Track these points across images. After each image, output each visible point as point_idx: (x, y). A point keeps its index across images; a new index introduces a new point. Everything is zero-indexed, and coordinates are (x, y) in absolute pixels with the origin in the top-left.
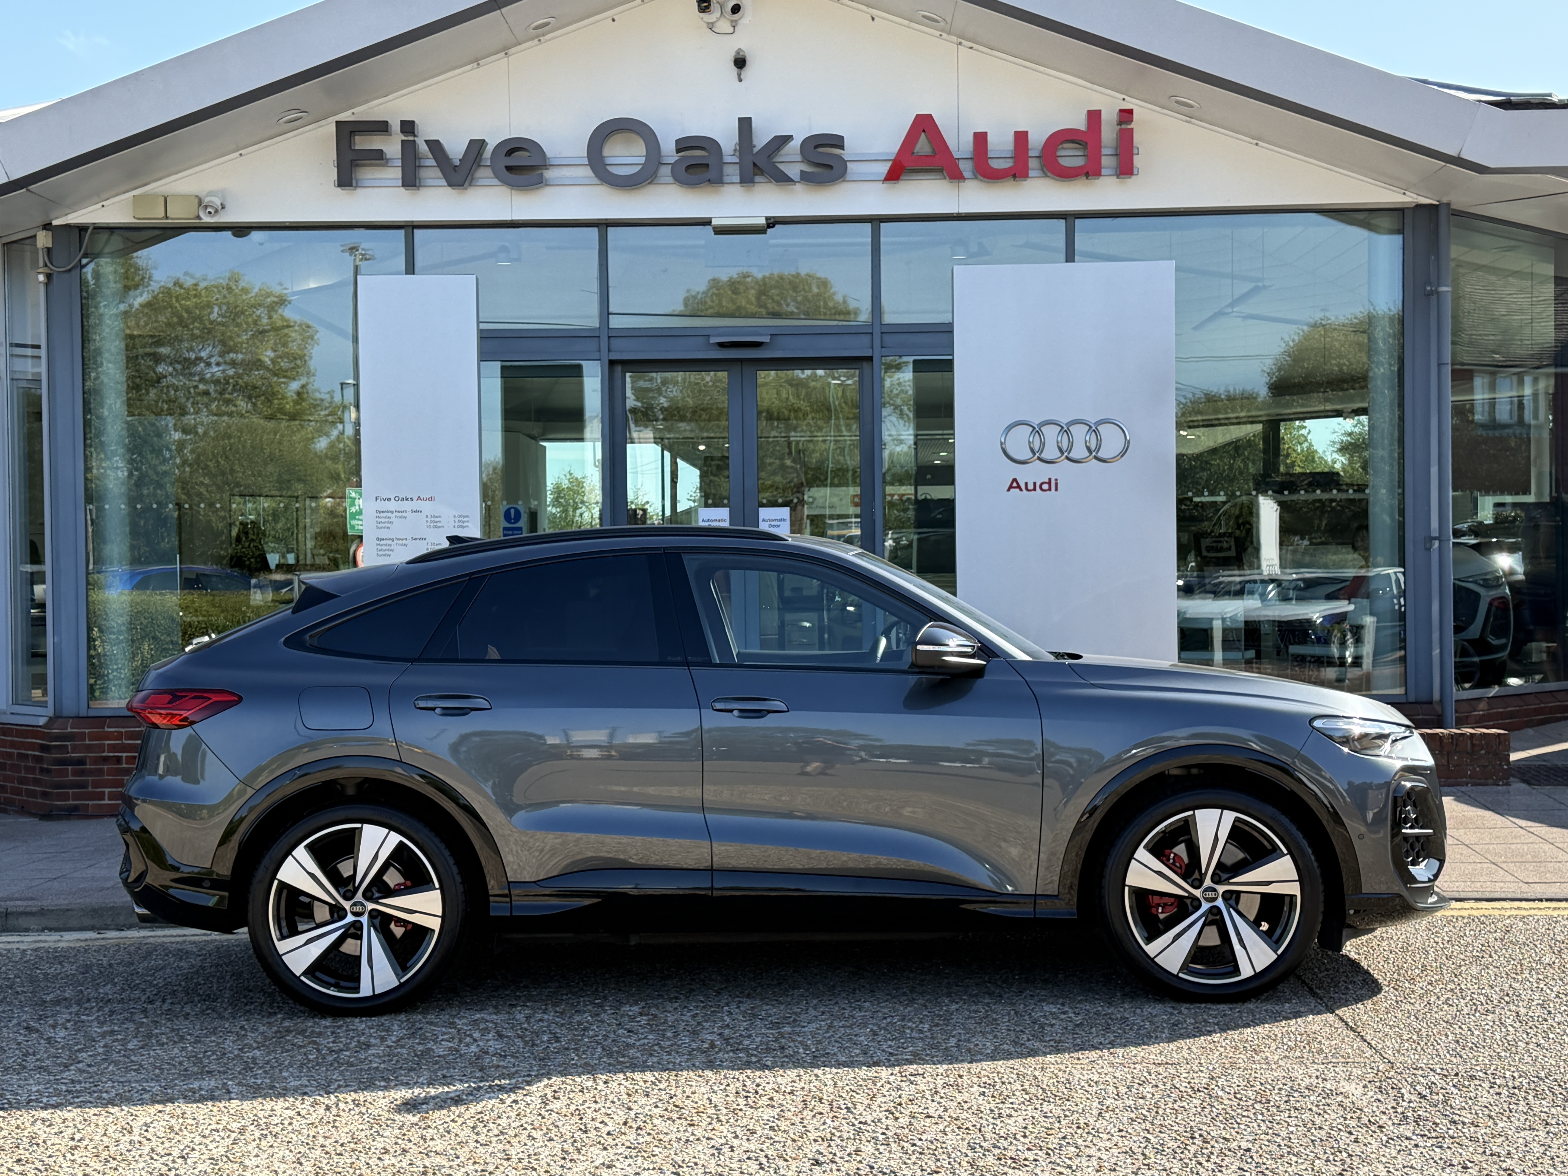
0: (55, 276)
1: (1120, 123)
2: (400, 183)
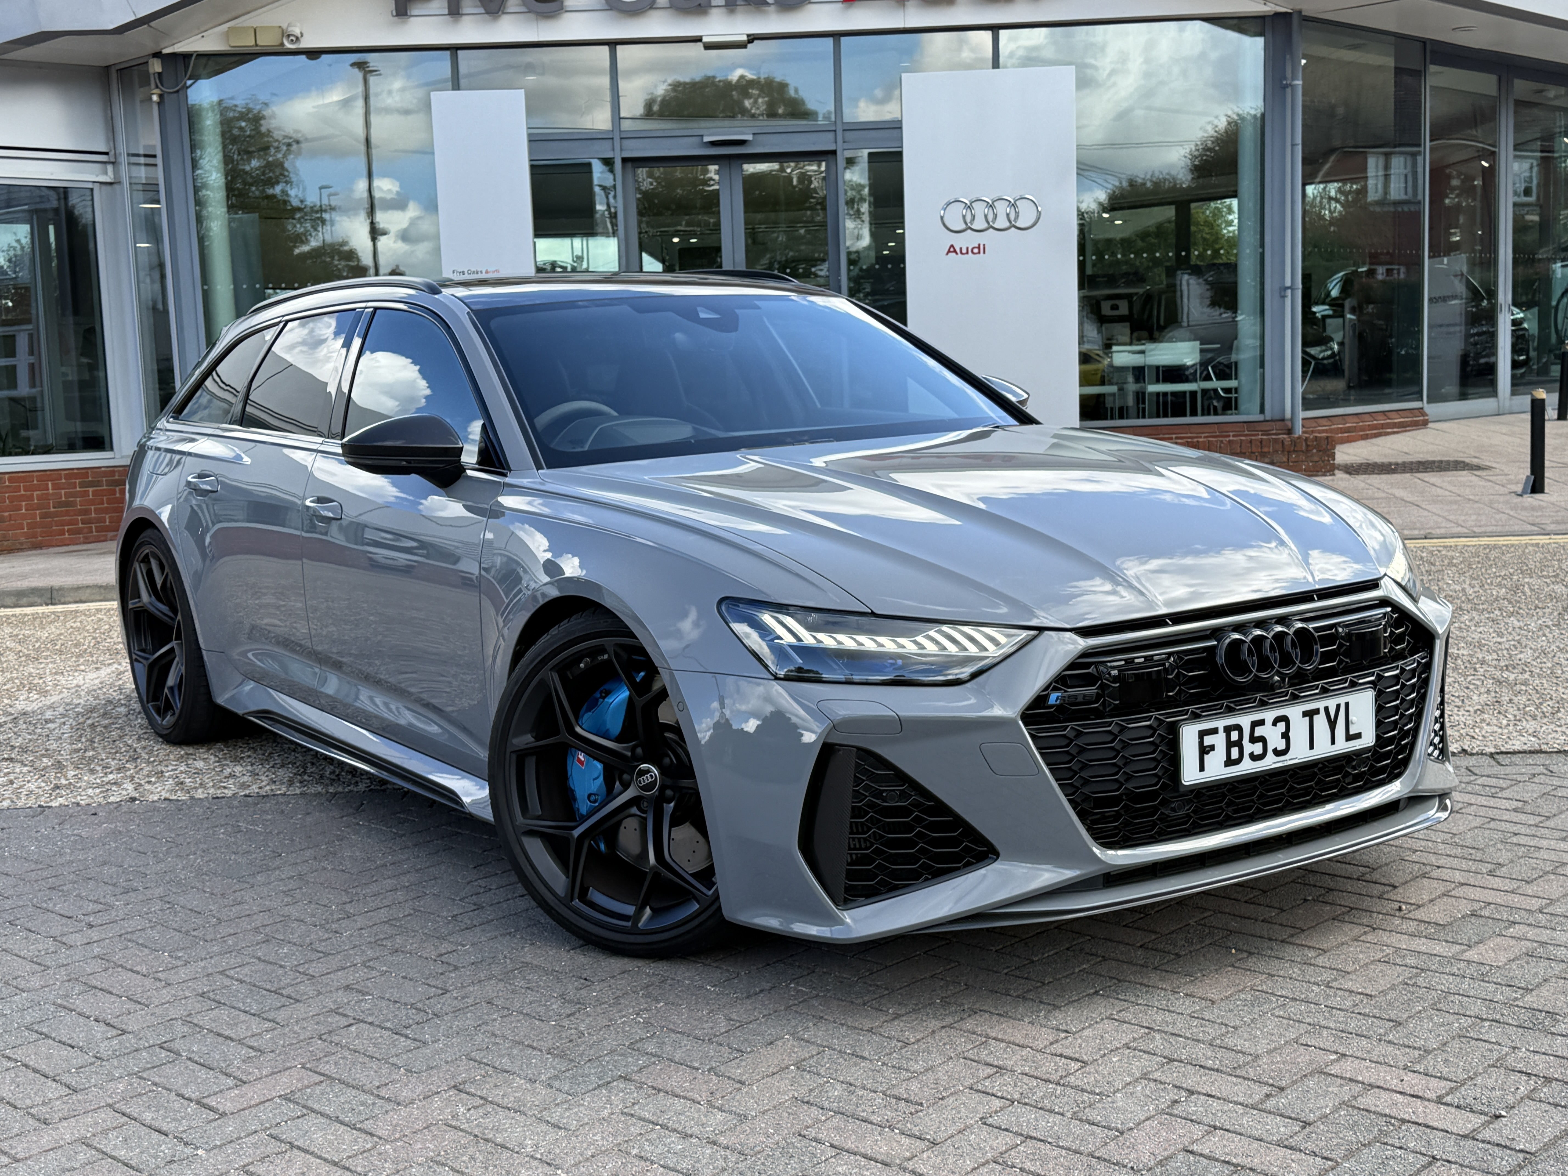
0: (167, 96)
2: (446, 11)
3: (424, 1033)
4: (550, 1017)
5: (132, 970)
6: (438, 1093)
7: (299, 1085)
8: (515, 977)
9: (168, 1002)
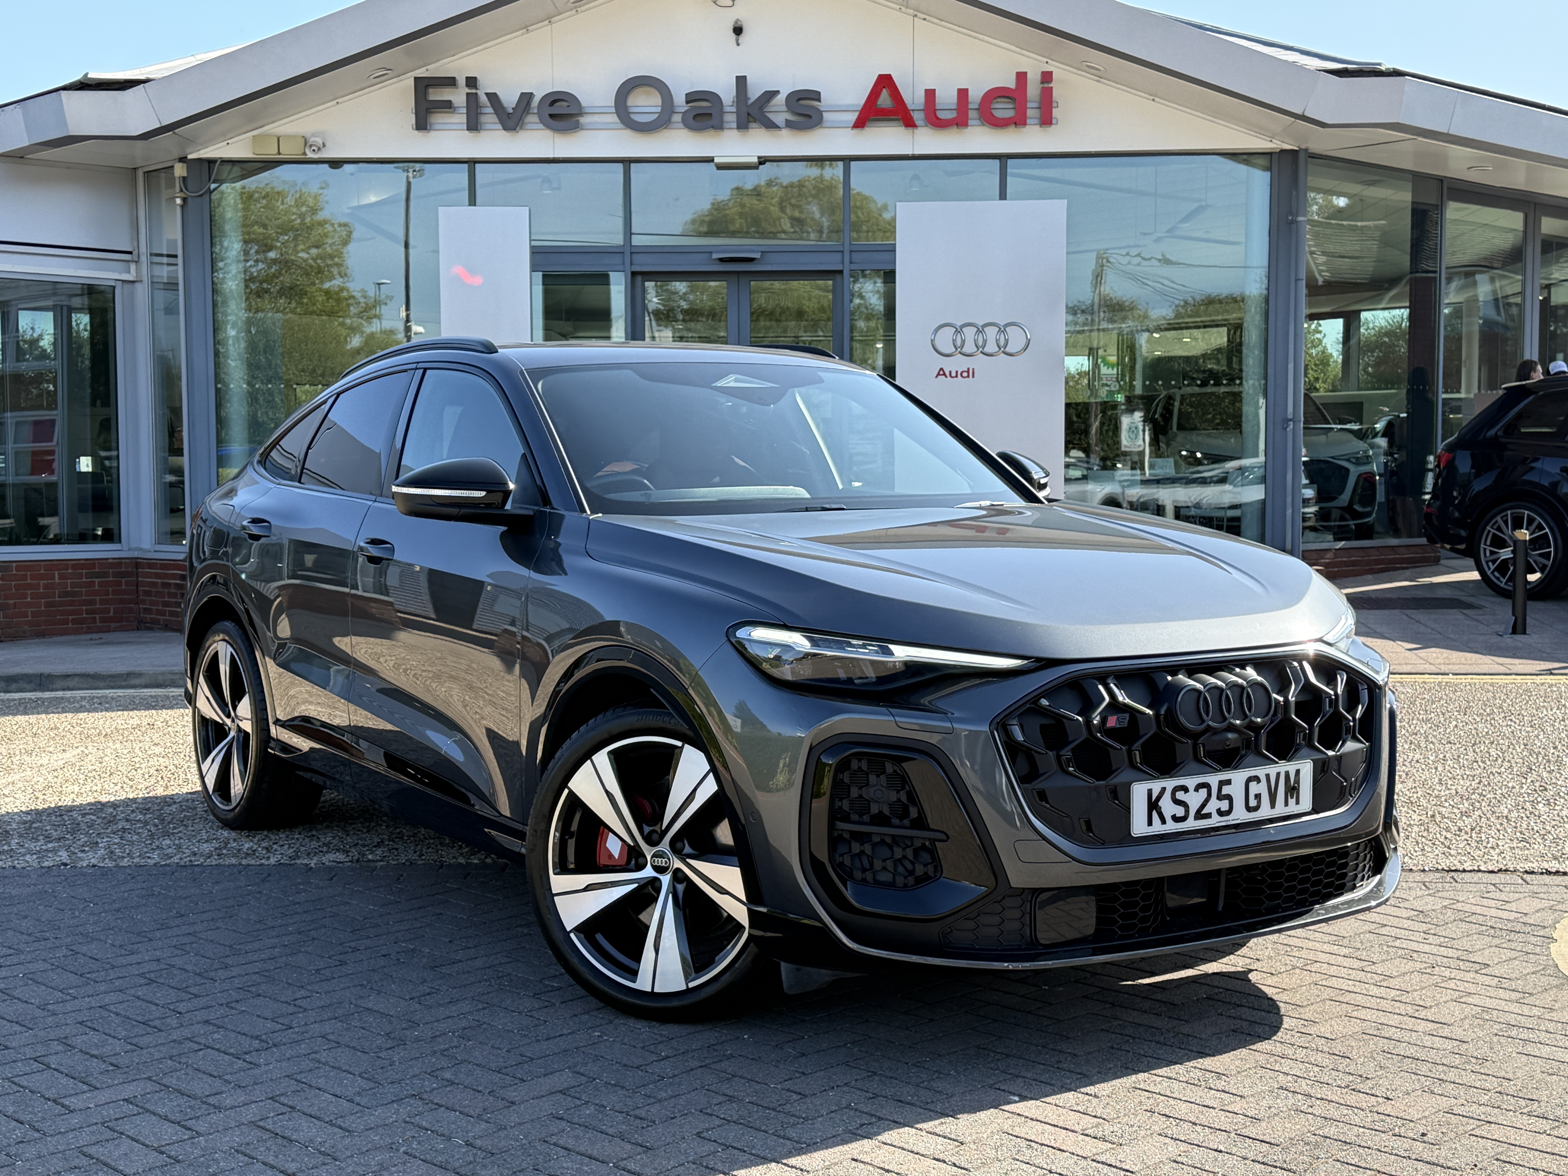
0: (189, 199)
1: (1042, 83)
2: (465, 128)
3: (259, 1059)
4: (371, 1049)
5: (26, 1002)
6: (256, 1102)
7: (142, 1093)
8: (354, 1019)
9: (51, 1027)
